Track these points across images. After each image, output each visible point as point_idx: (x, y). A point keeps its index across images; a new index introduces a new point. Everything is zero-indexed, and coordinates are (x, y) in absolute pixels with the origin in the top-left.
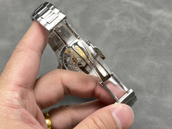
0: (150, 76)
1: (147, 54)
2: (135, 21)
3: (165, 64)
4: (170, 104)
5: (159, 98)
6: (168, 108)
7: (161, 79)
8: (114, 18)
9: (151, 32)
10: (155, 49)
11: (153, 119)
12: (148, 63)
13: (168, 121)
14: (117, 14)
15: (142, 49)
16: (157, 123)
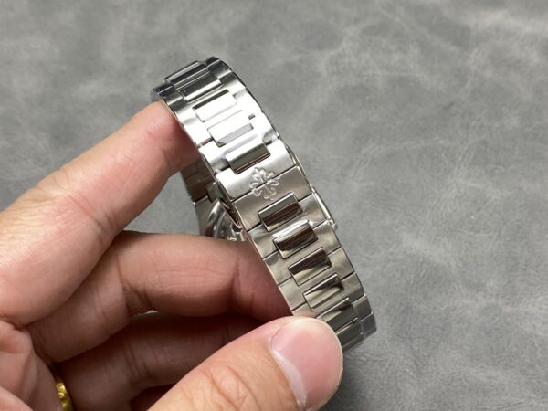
0: (472, 233)
1: (460, 158)
2: (414, 51)
3: (520, 189)
4: (544, 323)
5: (507, 304)
6: (537, 336)
7: (510, 241)
8: (345, 44)
9: (468, 85)
10: (484, 143)
11: (489, 377)
12: (462, 190)
13: (539, 382)
14: (352, 31)
15: (442, 142)
16: (503, 390)
